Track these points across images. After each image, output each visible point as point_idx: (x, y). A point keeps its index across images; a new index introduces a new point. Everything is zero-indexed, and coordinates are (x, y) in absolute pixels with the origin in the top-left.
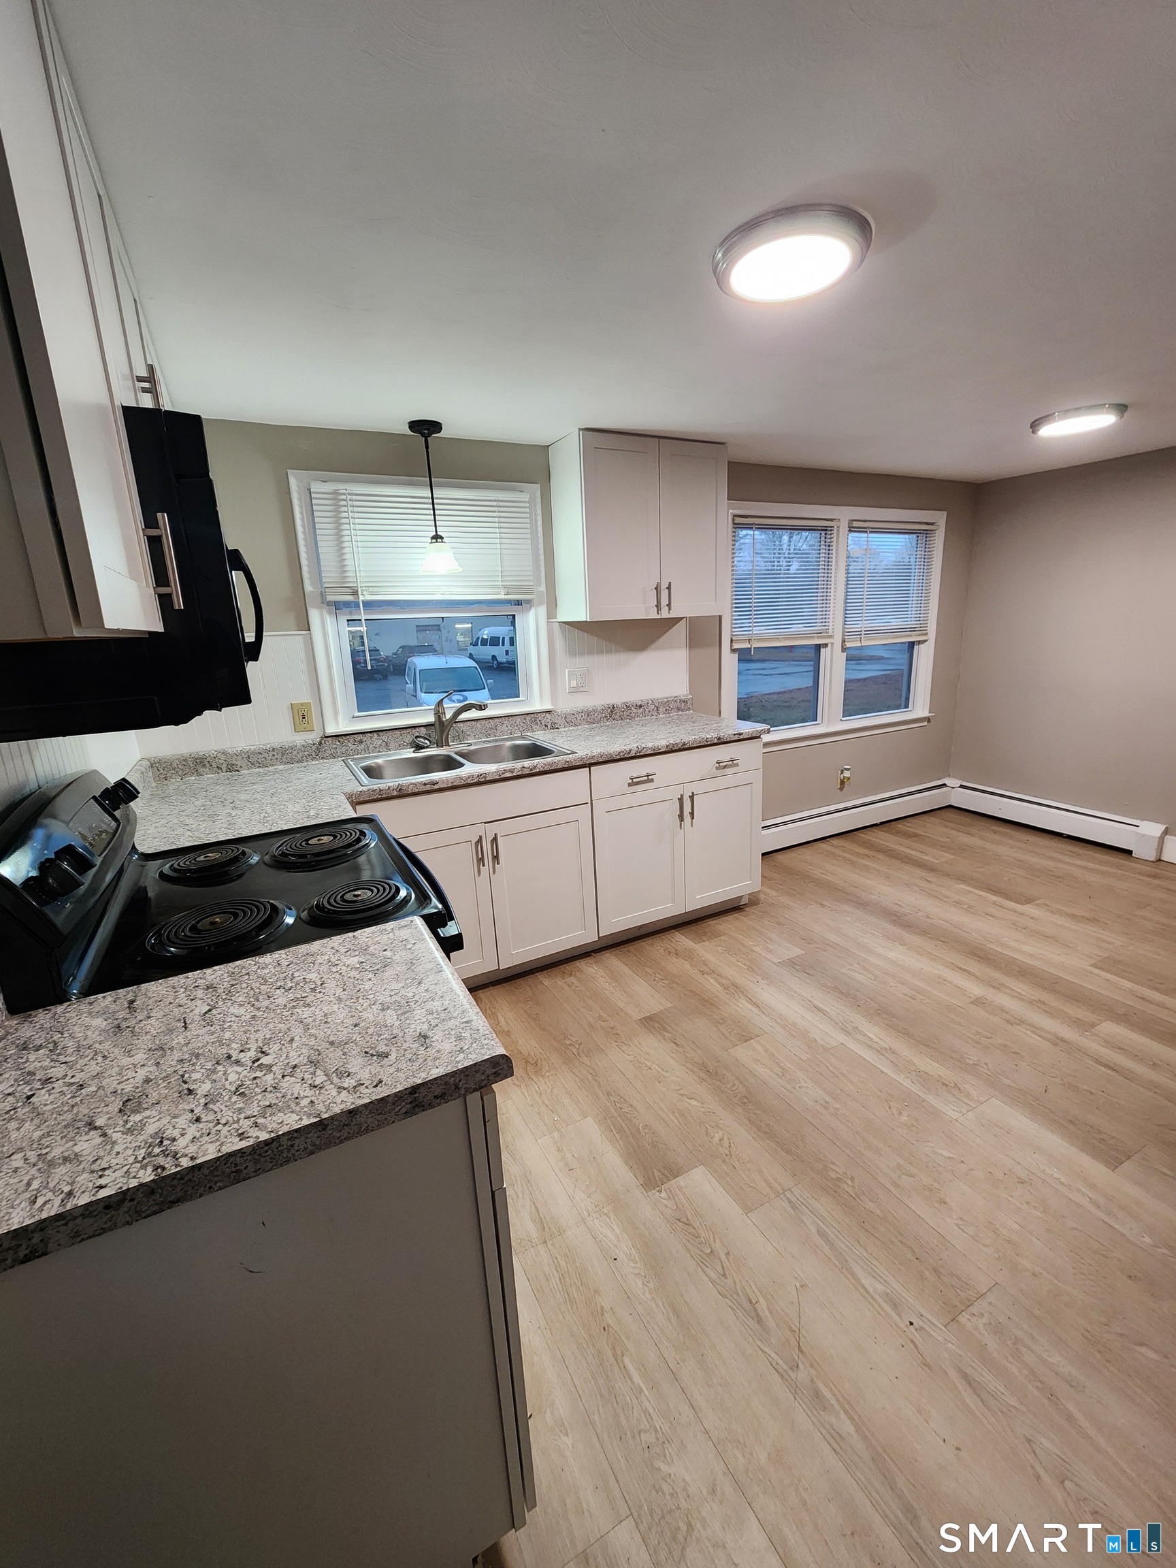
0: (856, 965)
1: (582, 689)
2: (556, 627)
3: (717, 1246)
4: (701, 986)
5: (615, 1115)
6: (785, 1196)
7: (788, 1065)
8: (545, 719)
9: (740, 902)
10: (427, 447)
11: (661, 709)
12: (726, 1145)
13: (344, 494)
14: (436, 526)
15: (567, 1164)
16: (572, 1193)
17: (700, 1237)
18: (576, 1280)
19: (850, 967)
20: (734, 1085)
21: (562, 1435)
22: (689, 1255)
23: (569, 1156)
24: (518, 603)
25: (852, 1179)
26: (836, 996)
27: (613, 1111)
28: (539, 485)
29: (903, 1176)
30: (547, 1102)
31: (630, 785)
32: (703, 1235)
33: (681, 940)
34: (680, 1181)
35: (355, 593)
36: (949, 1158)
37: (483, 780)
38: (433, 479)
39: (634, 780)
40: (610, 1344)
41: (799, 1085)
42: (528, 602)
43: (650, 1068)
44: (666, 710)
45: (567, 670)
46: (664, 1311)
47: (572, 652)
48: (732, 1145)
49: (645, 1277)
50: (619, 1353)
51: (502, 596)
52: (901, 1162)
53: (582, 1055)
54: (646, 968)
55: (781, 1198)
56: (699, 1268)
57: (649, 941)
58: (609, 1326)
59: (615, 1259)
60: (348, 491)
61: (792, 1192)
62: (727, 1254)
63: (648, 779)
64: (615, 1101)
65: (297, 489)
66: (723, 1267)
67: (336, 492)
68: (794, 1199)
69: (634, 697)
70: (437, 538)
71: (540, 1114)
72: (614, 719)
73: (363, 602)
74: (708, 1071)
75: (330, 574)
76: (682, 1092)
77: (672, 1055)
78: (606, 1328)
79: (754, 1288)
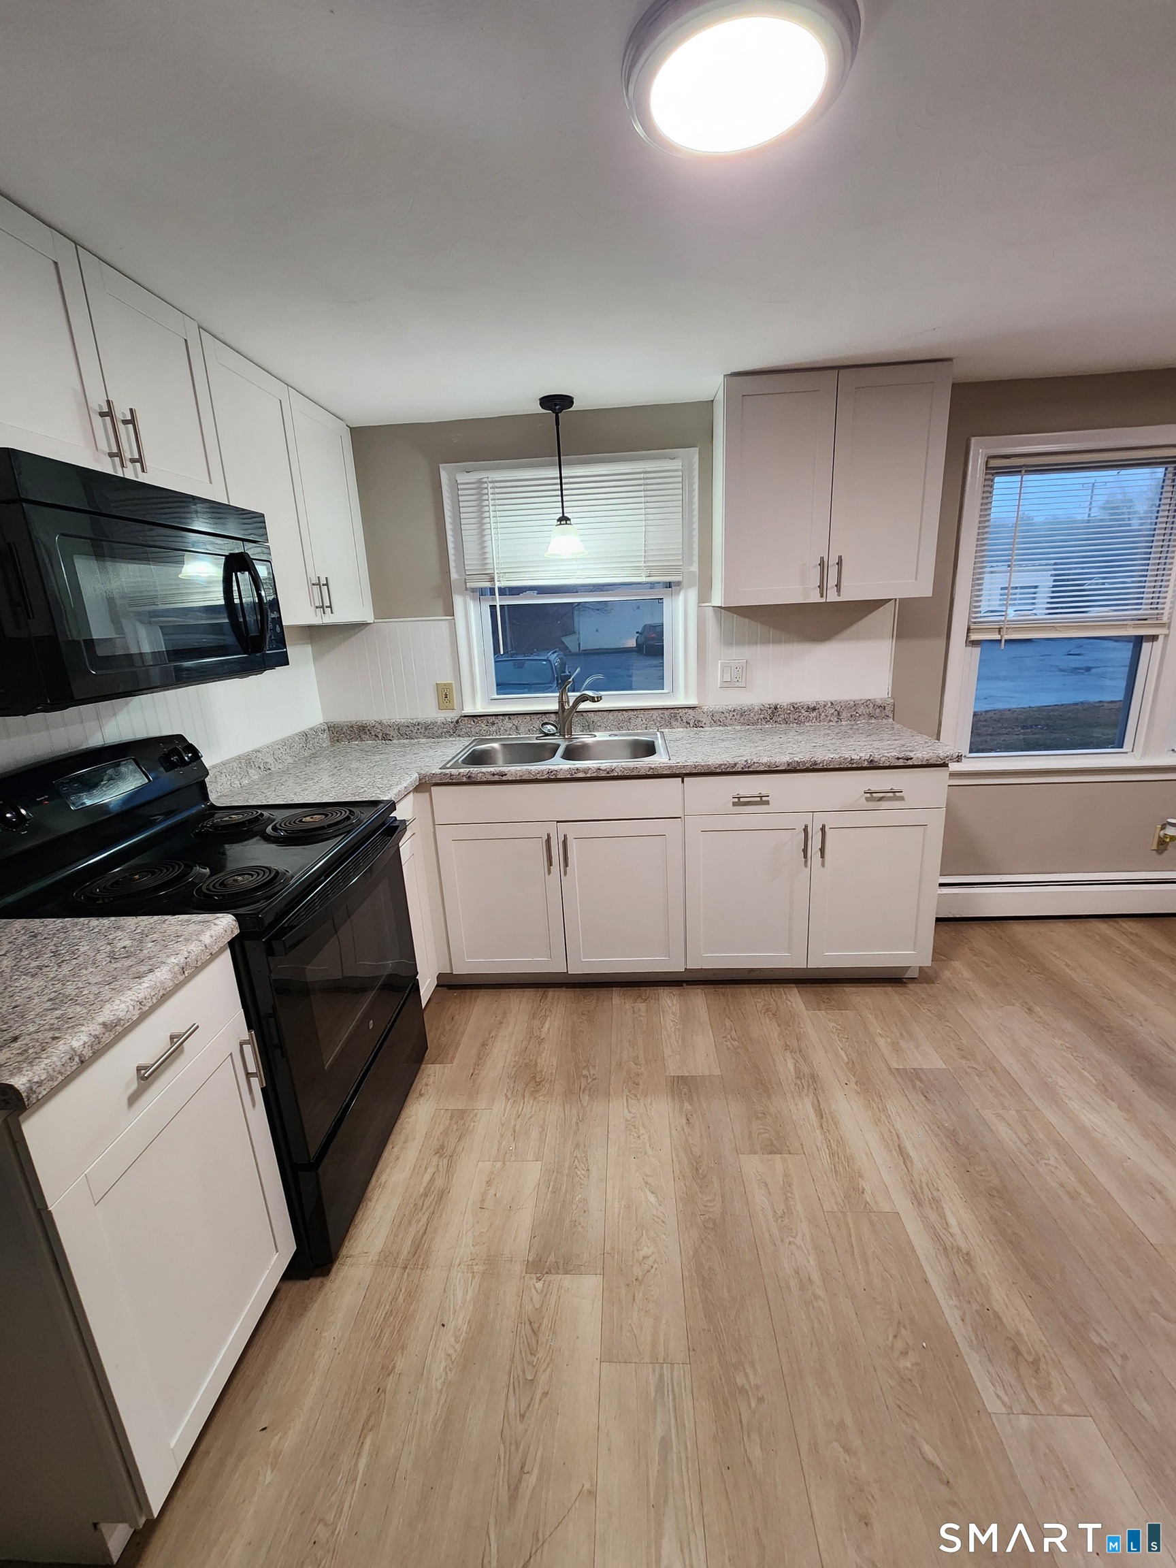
0: (1014, 1113)
1: (737, 684)
2: (710, 614)
3: (543, 1378)
4: (772, 1064)
5: (566, 1171)
6: (662, 1368)
7: (799, 1207)
8: (687, 716)
9: (905, 974)
10: (557, 424)
11: (844, 715)
12: (646, 1267)
13: (486, 482)
14: (563, 507)
15: (483, 1201)
16: (464, 1232)
17: (535, 1355)
18: (397, 1323)
19: (1001, 1112)
20: (713, 1200)
21: (269, 1467)
22: (507, 1368)
23: (492, 1192)
24: (669, 585)
25: (761, 1400)
26: (942, 1143)
27: (567, 1165)
28: (697, 449)
29: (835, 1444)
30: (517, 1128)
31: (734, 804)
32: (539, 1355)
33: (794, 1000)
34: (567, 1281)
35: (492, 580)
36: (930, 1463)
37: (553, 777)
38: (562, 457)
39: (742, 800)
40: (370, 1410)
41: (792, 1239)
42: (679, 584)
43: (639, 1137)
44: (851, 716)
45: (720, 661)
46: (439, 1413)
47: (729, 639)
48: (653, 1270)
49: (453, 1362)
50: (371, 1424)
51: (643, 579)
52: (849, 1421)
53: (587, 1092)
54: (727, 1019)
55: (654, 1371)
56: (506, 1390)
57: (755, 989)
58: (384, 1391)
59: (443, 1325)
60: (490, 480)
61: (672, 1371)
62: (545, 1394)
63: (762, 801)
64: (576, 1157)
65: (447, 481)
66: (529, 1405)
67: (480, 482)
68: (667, 1378)
69: (808, 696)
70: (564, 519)
71: (502, 1136)
72: (776, 722)
73: (500, 589)
74: (697, 1169)
75: (472, 564)
76: (650, 1180)
77: (674, 1132)
78: (381, 1391)
79: (539, 1454)
